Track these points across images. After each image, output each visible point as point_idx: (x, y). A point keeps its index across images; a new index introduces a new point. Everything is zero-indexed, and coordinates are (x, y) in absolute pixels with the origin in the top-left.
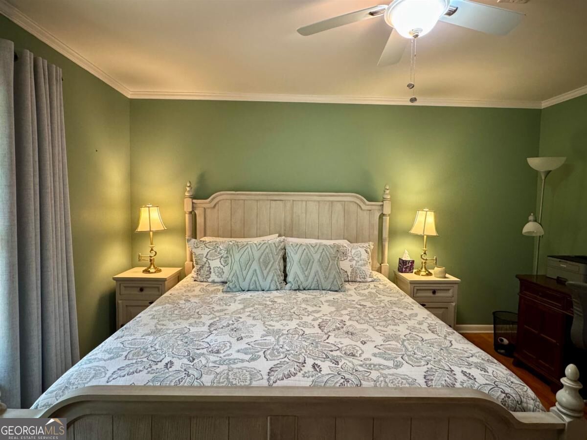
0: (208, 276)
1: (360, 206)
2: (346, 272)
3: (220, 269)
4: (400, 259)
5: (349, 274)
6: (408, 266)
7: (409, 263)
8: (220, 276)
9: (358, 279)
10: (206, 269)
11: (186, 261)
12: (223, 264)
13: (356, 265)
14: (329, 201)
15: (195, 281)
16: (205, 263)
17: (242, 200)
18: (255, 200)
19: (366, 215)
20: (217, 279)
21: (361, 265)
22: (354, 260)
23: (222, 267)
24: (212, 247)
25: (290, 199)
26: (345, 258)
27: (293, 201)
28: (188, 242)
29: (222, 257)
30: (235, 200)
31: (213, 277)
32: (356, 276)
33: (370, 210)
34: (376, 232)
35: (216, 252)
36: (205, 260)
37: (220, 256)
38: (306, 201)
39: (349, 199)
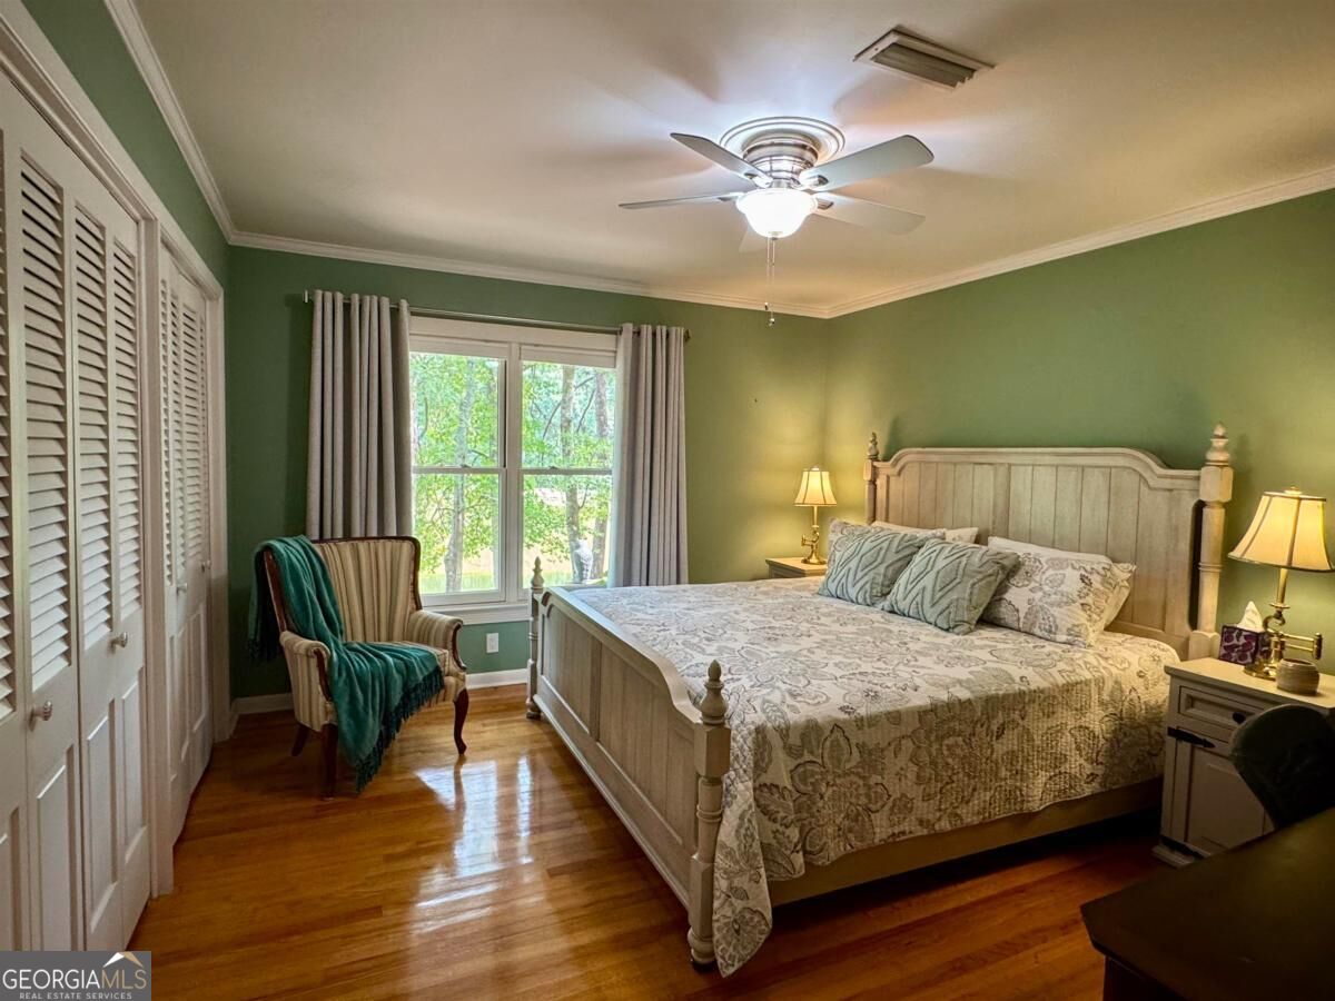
1: (1145, 480)
2: (1017, 611)
5: (1022, 615)
6: (1237, 646)
7: (1238, 637)
9: (1037, 631)
13: (1040, 600)
14: (1076, 466)
17: (934, 462)
21: (1052, 605)
22: (1041, 589)
25: (1004, 461)
26: (1026, 583)
27: (1010, 464)
30: (925, 462)
32: (1033, 624)
33: (1170, 490)
38: (1033, 465)
39: (1121, 461)
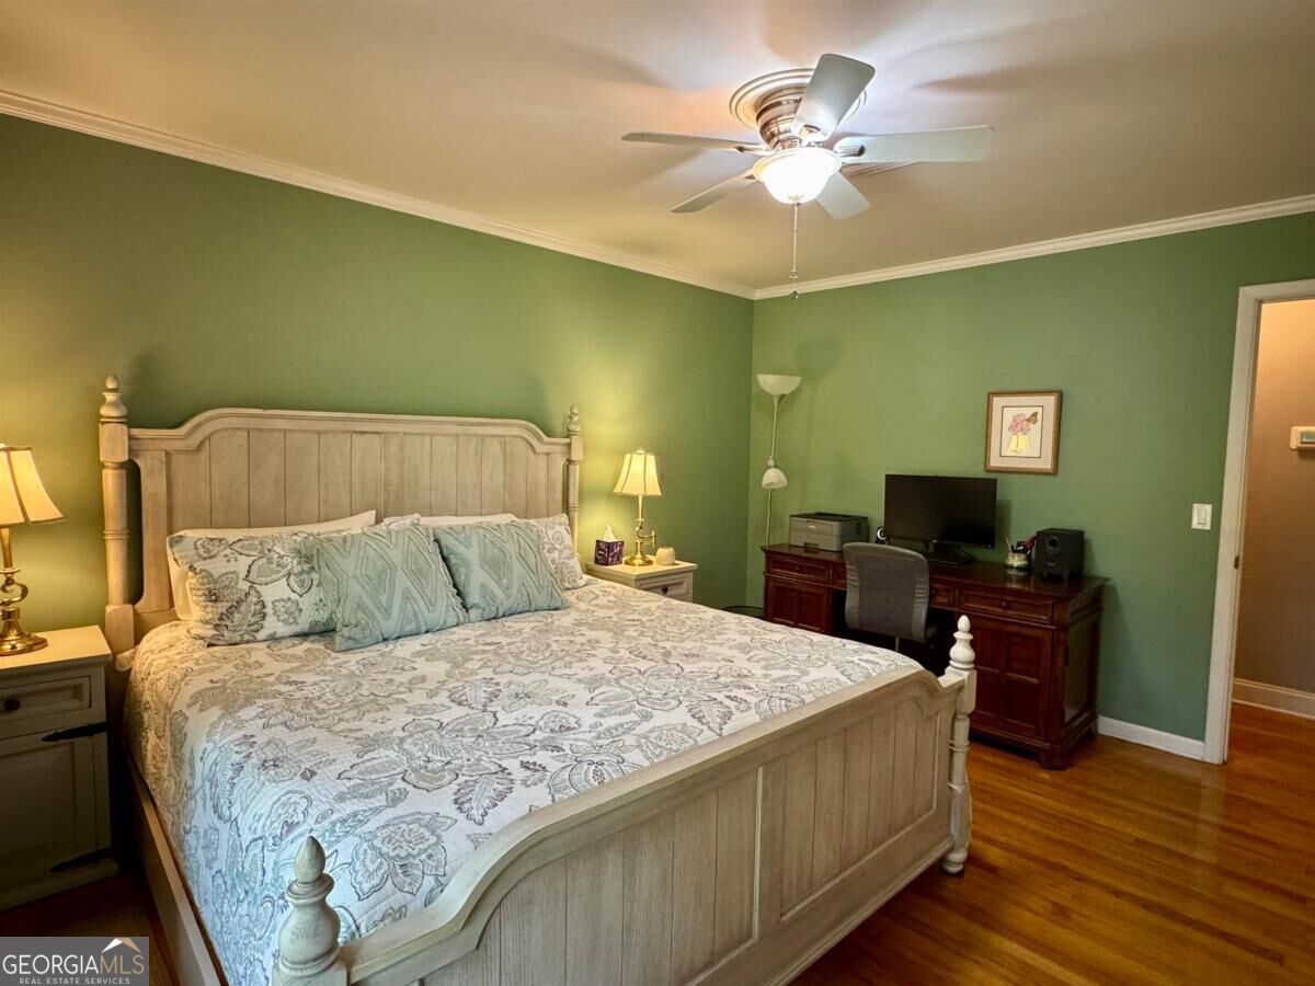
0: (255, 627)
1: (532, 447)
3: (289, 604)
4: (598, 542)
6: (615, 553)
7: (615, 547)
8: (291, 620)
9: (567, 584)
10: (250, 606)
11: (107, 603)
12: (296, 587)
13: (560, 558)
14: (476, 435)
15: (210, 645)
16: (247, 595)
17: (280, 430)
18: (312, 432)
19: (542, 461)
20: (282, 630)
21: (568, 558)
22: (555, 549)
23: (294, 597)
24: (255, 553)
25: (398, 430)
27: (405, 434)
28: (171, 546)
29: (289, 574)
30: (261, 430)
31: (273, 625)
32: (563, 579)
33: (548, 454)
34: (559, 496)
35: (270, 561)
36: (244, 586)
37: (284, 571)
38: (431, 435)
39: (515, 432)
